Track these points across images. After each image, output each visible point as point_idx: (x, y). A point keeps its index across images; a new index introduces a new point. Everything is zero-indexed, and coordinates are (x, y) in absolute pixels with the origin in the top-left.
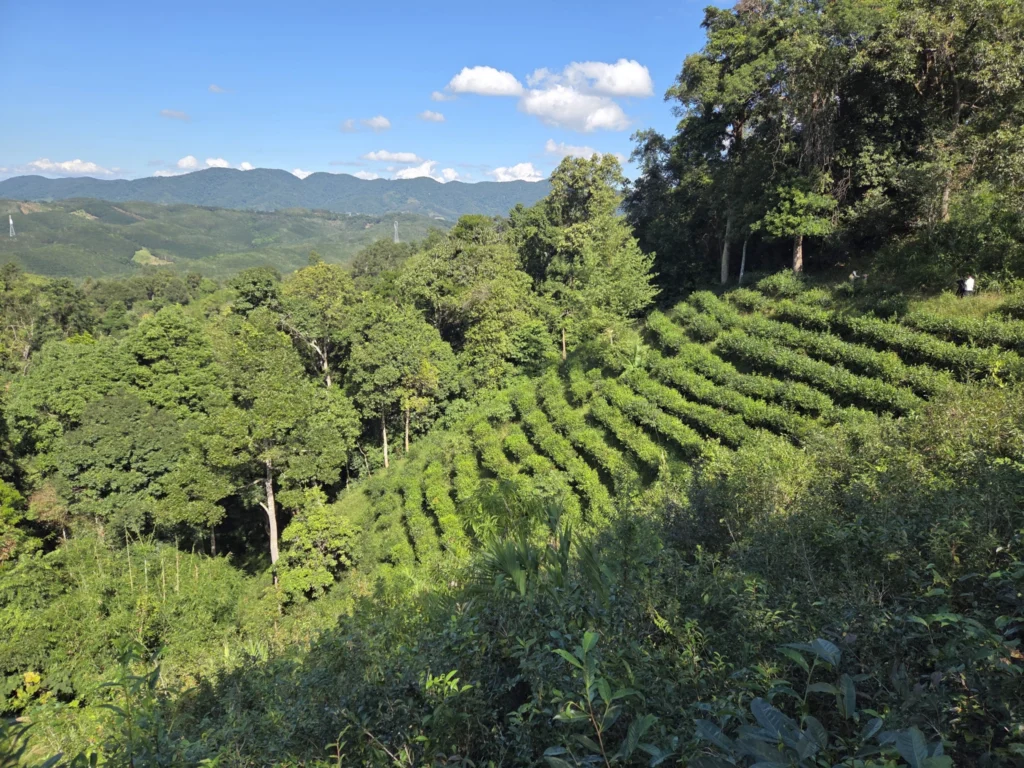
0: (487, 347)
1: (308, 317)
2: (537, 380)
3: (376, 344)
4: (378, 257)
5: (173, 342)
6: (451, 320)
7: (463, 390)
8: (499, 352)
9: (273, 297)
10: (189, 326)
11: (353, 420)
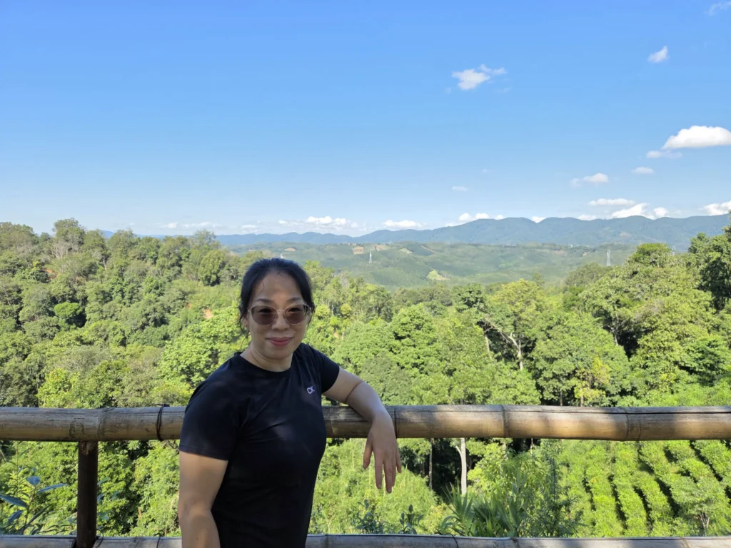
0: (659, 354)
1: (505, 317)
2: (708, 389)
3: (555, 341)
4: (585, 276)
5: (414, 327)
6: (626, 328)
7: (634, 389)
8: (672, 359)
9: (482, 302)
10: (426, 318)
11: (534, 398)
